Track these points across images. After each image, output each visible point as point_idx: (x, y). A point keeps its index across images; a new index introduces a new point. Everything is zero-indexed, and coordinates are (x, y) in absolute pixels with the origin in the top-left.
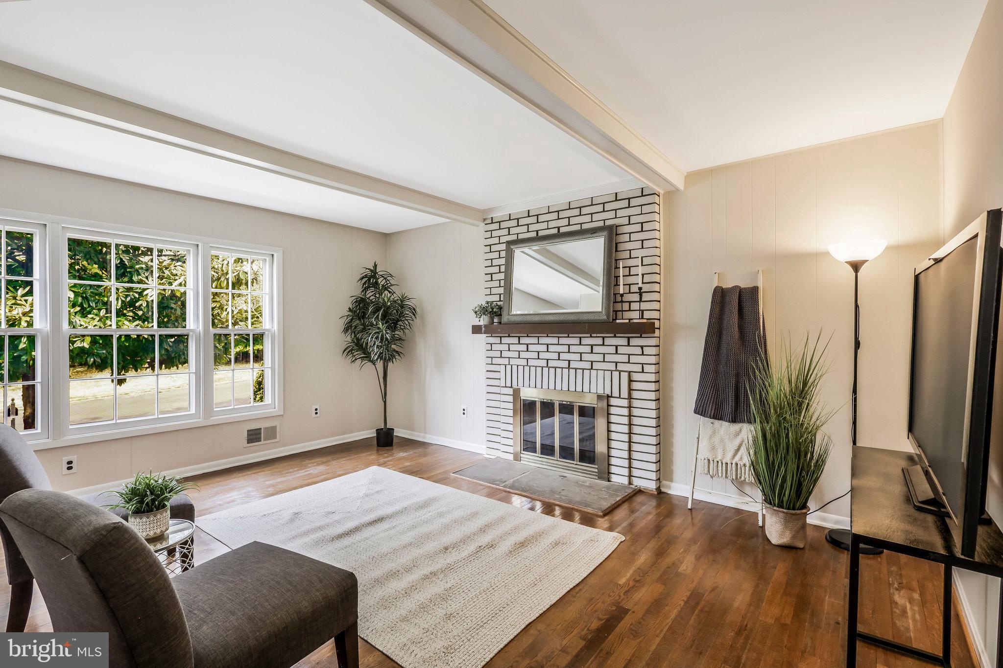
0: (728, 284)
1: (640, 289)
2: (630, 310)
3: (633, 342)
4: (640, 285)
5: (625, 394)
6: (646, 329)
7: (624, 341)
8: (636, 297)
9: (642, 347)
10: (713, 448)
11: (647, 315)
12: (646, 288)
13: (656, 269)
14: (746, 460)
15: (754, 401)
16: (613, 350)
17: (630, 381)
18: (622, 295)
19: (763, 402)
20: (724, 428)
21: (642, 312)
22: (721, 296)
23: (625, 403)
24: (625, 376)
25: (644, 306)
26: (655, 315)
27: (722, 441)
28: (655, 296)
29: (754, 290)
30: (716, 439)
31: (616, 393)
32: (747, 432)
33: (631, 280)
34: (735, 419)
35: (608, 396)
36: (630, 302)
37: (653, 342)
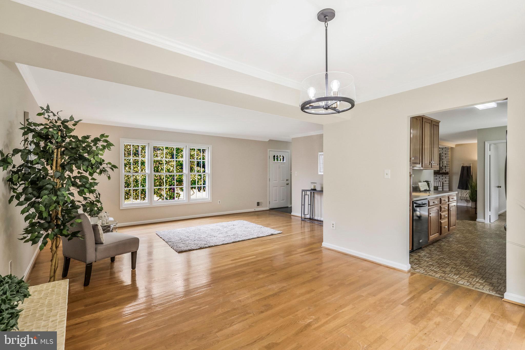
0: (465, 165)
1: (445, 166)
2: (443, 170)
3: (443, 176)
4: (445, 165)
5: (441, 186)
6: (447, 173)
7: (441, 176)
8: (444, 167)
9: (445, 177)
10: (461, 195)
11: (447, 171)
12: (446, 166)
13: (449, 162)
14: (468, 196)
15: (470, 186)
16: (439, 177)
17: (443, 183)
18: (441, 167)
19: (471, 186)
20: (464, 191)
21: (445, 170)
22: (463, 168)
23: (442, 188)
24: (441, 183)
25: (446, 169)
26: (449, 171)
27: (463, 193)
28: (449, 167)
29: (470, 167)
30: (462, 193)
31: (439, 186)
32: (468, 191)
33: (443, 164)
34: (466, 189)
35: (438, 187)
36: (443, 168)
37: (448, 176)
